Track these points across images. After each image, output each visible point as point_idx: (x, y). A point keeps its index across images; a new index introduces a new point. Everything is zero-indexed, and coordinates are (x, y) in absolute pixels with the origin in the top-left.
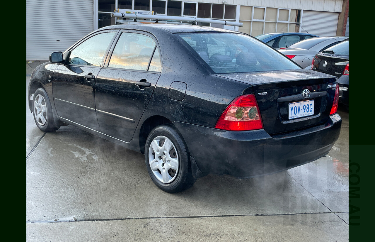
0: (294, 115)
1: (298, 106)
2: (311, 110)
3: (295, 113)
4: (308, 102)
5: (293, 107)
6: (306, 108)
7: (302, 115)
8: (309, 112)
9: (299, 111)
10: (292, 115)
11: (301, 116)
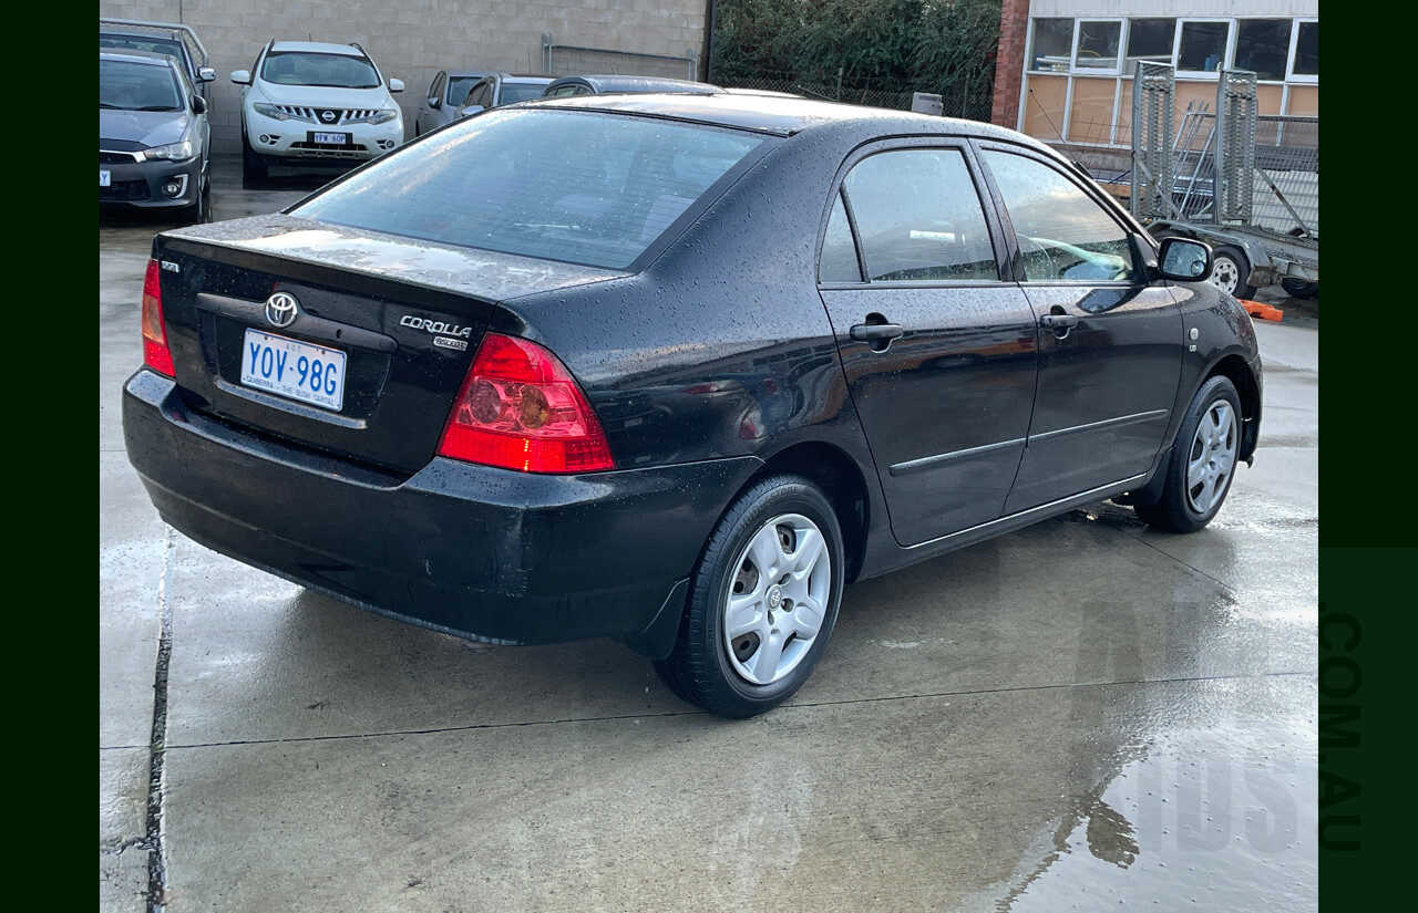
0: (258, 374)
1: (278, 351)
2: (330, 389)
3: (266, 372)
4: (320, 351)
5: (259, 347)
6: (310, 373)
7: (290, 390)
8: (322, 392)
9: (280, 369)
10: (253, 372)
11: (287, 394)
